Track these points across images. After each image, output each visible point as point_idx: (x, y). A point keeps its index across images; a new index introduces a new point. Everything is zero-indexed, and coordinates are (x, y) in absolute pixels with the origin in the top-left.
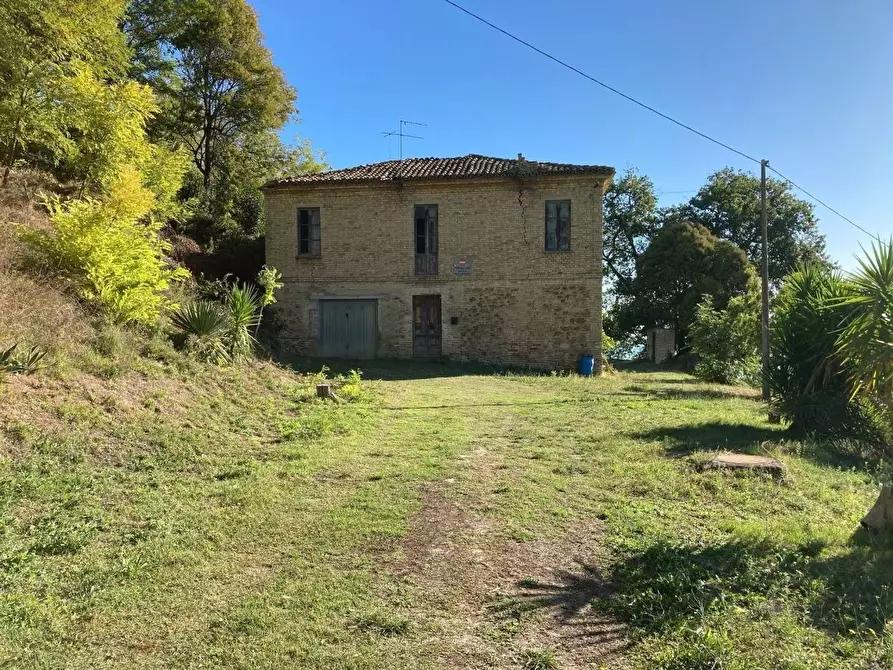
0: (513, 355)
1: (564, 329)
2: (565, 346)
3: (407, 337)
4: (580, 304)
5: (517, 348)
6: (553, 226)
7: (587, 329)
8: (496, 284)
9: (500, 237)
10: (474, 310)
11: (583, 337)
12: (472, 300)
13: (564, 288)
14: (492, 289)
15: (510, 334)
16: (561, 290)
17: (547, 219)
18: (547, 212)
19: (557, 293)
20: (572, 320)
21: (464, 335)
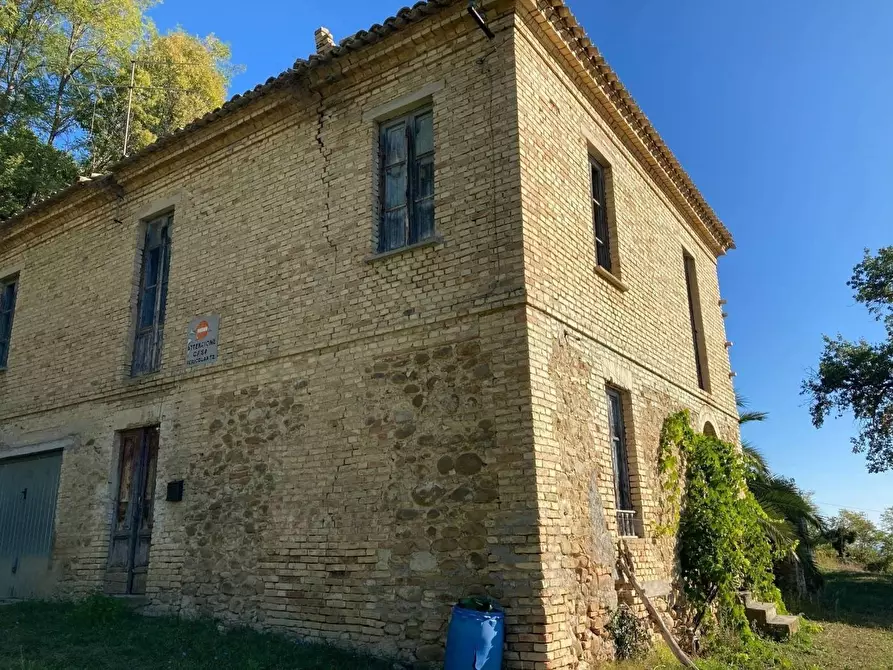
0: (291, 595)
1: (420, 498)
2: (424, 563)
3: (97, 543)
4: (466, 405)
5: (299, 569)
6: (399, 187)
7: (489, 494)
8: (263, 375)
9: (275, 247)
10: (216, 457)
11: (476, 528)
12: (215, 426)
13: (422, 360)
14: (254, 391)
15: (287, 528)
16: (412, 367)
17: (384, 170)
18: (384, 149)
19: (401, 378)
20: (444, 466)
21: (191, 531)
